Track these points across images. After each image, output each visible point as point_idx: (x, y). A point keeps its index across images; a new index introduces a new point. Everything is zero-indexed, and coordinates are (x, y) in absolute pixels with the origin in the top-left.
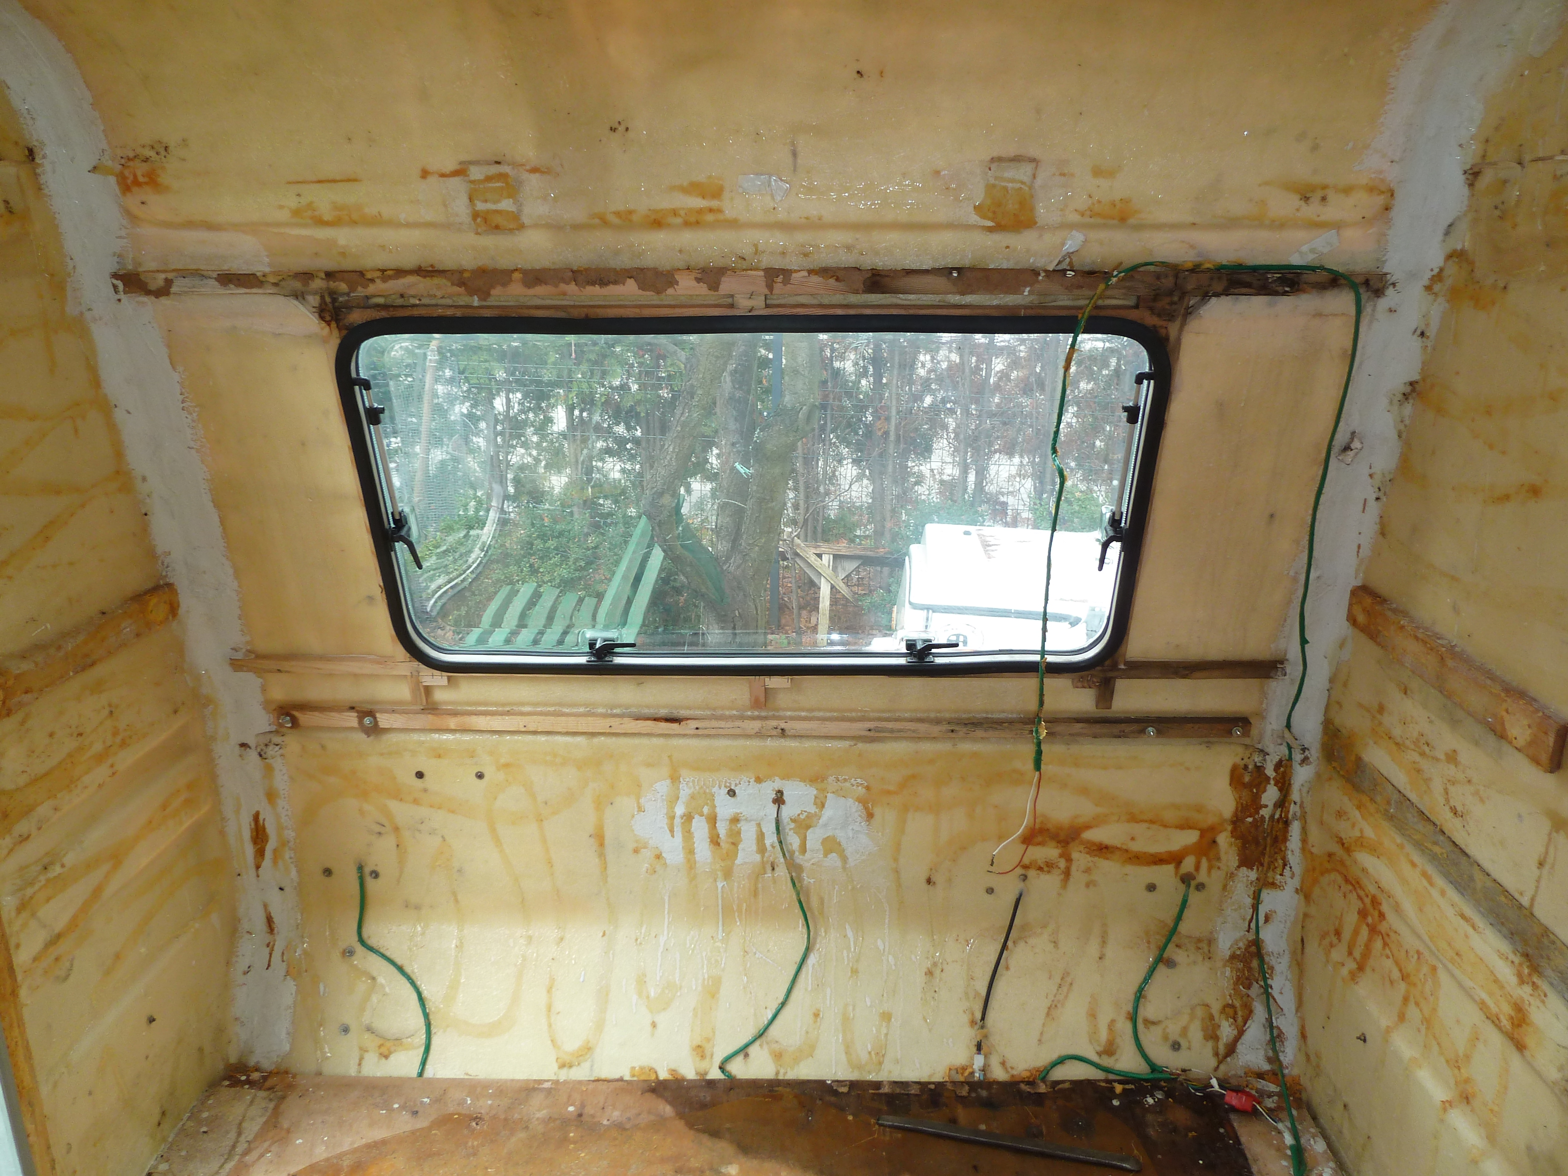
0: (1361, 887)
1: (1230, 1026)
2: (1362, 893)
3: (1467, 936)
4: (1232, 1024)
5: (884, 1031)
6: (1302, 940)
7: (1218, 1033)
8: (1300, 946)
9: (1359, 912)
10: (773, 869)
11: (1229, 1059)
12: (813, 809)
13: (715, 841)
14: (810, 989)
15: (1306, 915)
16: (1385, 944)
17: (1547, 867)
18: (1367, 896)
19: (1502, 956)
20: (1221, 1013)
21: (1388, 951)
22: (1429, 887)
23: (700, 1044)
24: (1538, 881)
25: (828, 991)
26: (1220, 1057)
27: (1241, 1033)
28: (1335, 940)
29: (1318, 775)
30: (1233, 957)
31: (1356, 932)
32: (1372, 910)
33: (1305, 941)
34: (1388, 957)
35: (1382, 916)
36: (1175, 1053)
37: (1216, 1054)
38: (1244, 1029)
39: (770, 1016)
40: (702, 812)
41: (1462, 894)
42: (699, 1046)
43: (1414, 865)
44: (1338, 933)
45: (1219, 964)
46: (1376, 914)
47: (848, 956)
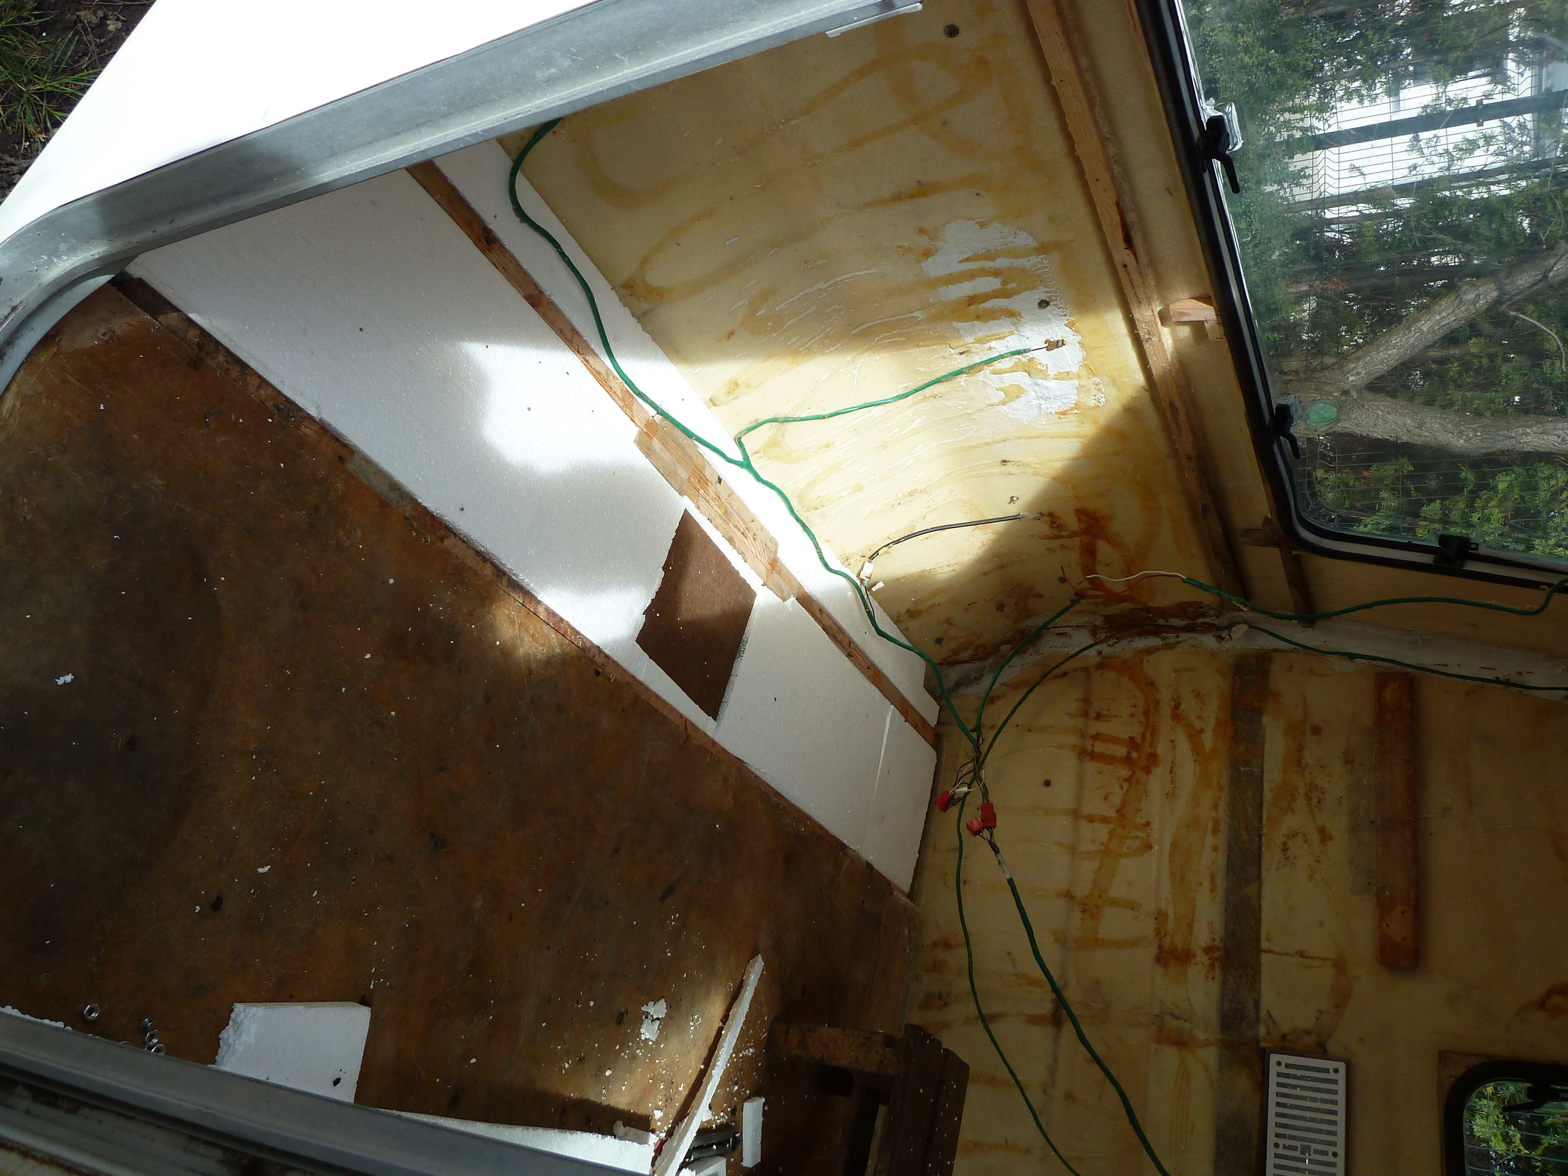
0: (1152, 734)
2: (1148, 738)
3: (1201, 884)
4: (971, 655)
9: (1132, 739)
10: (962, 354)
12: (1051, 372)
13: (972, 300)
14: (847, 426)
16: (1128, 780)
17: (1301, 960)
18: (1151, 745)
19: (1210, 924)
20: (977, 647)
21: (1126, 786)
22: (1209, 830)
23: (740, 382)
24: (1287, 954)
25: (856, 439)
27: (968, 661)
29: (1213, 654)
31: (1115, 740)
32: (1144, 756)
33: (1067, 677)
34: (1122, 788)
35: (1148, 770)
39: (803, 416)
40: (1007, 284)
41: (1228, 872)
42: (737, 385)
43: (1215, 807)
46: (1144, 762)
47: (895, 433)
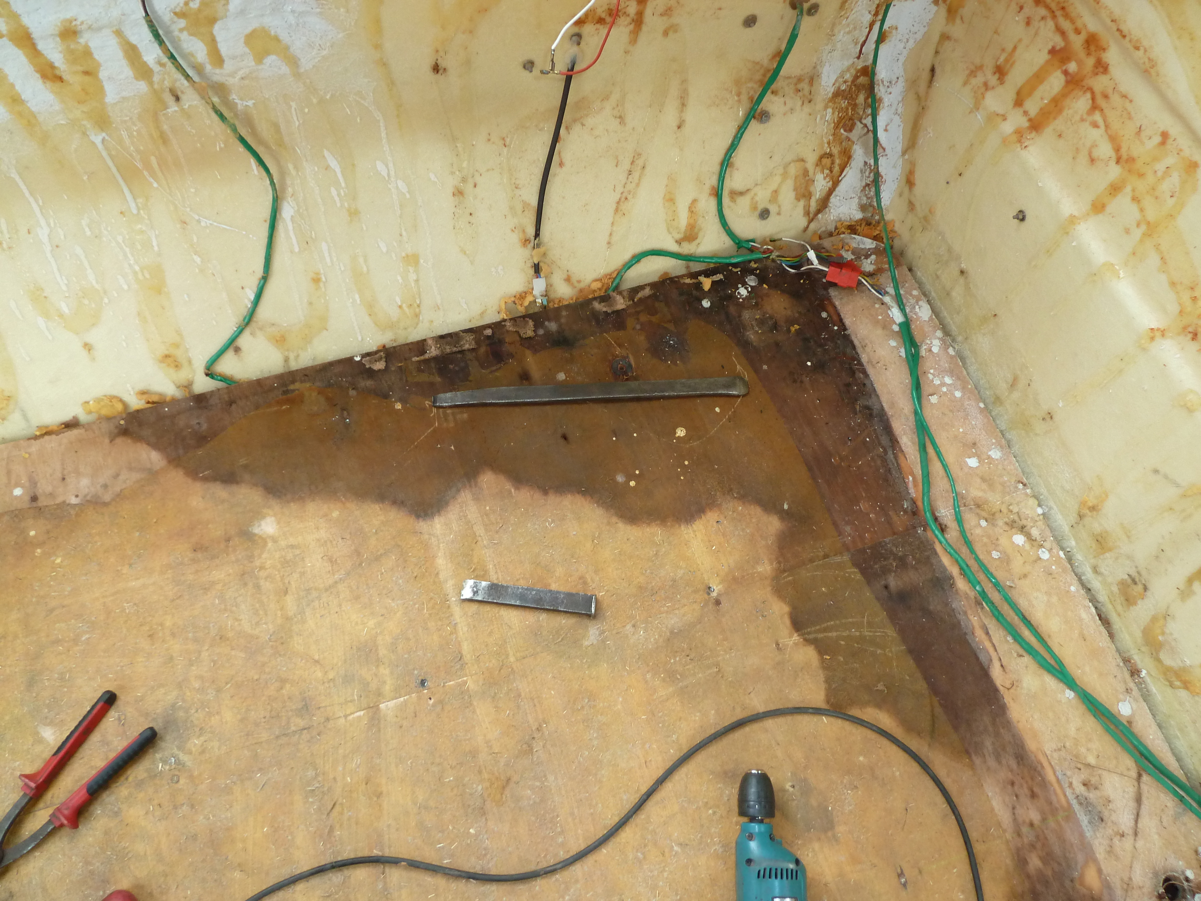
0: (1067, 16)
1: (825, 178)
2: (1066, 25)
4: (827, 176)
5: (412, 277)
6: (933, 70)
7: (812, 189)
8: (926, 75)
9: (1053, 52)
10: (178, 99)
11: (820, 216)
13: (50, 75)
14: (297, 250)
15: (945, 37)
16: (1095, 107)
20: (817, 165)
21: (1097, 117)
23: (167, 352)
25: (324, 246)
26: (811, 215)
27: (836, 183)
28: (993, 80)
30: (837, 94)
31: (1039, 77)
32: (1082, 54)
33: (938, 71)
34: (1095, 125)
35: (1102, 67)
36: (764, 222)
37: (807, 213)
38: (840, 179)
39: (252, 297)
42: (167, 356)
44: (1001, 72)
45: (820, 106)
46: (1090, 62)
47: (339, 195)
